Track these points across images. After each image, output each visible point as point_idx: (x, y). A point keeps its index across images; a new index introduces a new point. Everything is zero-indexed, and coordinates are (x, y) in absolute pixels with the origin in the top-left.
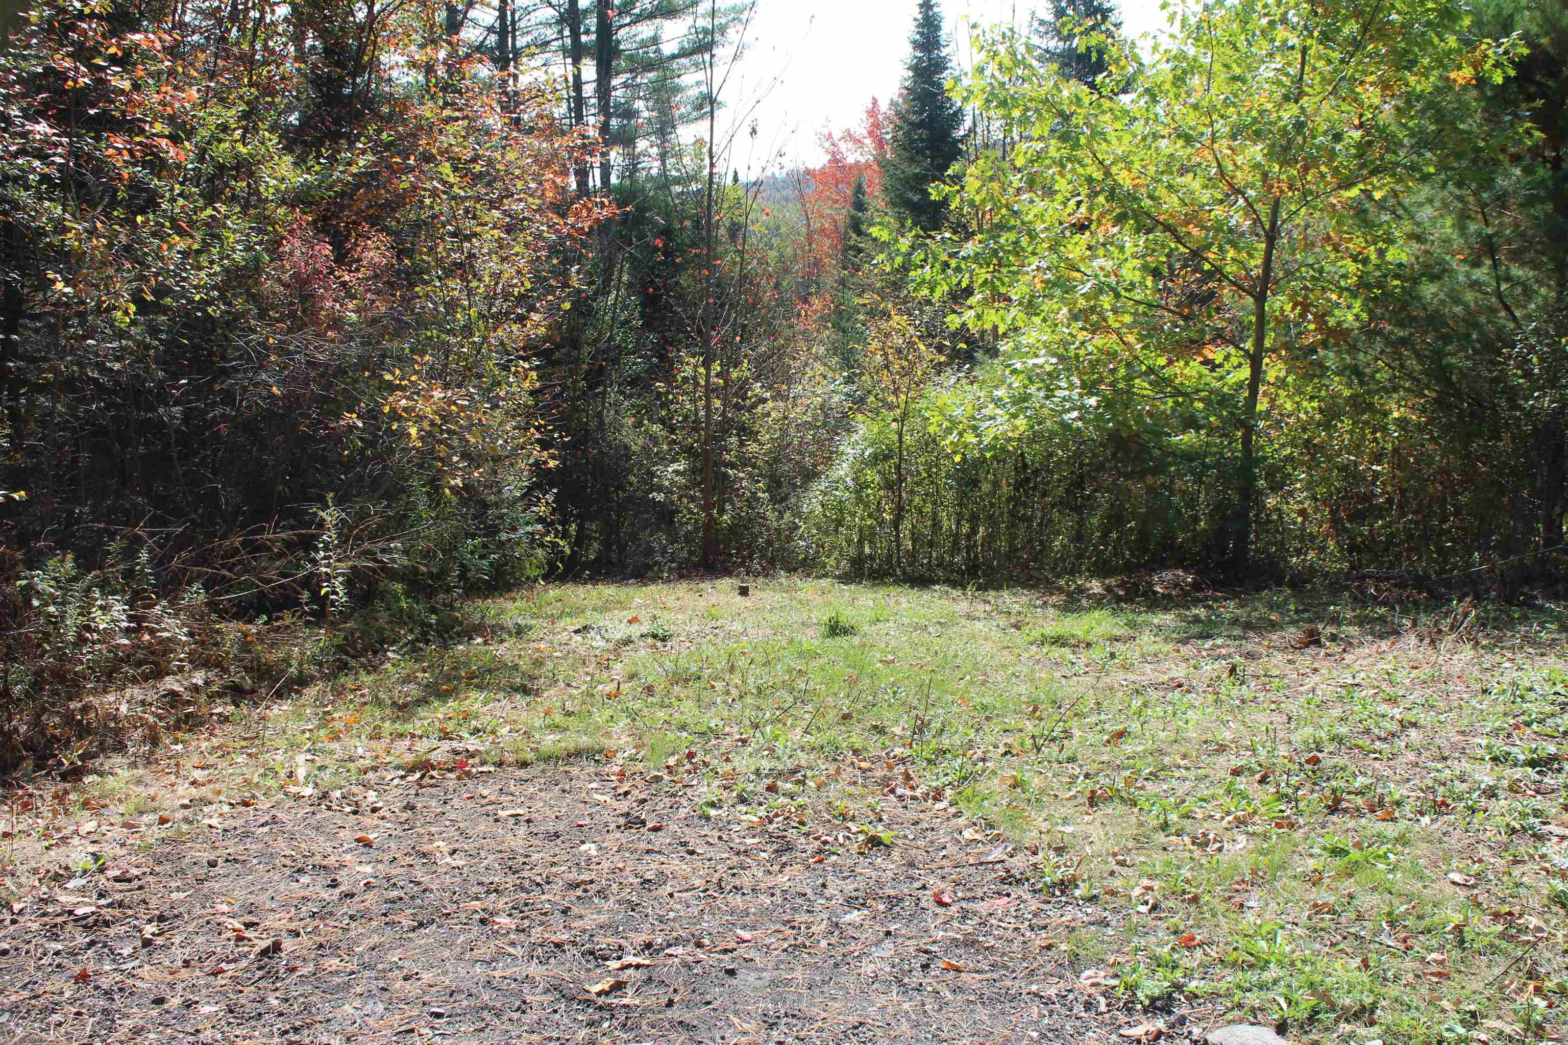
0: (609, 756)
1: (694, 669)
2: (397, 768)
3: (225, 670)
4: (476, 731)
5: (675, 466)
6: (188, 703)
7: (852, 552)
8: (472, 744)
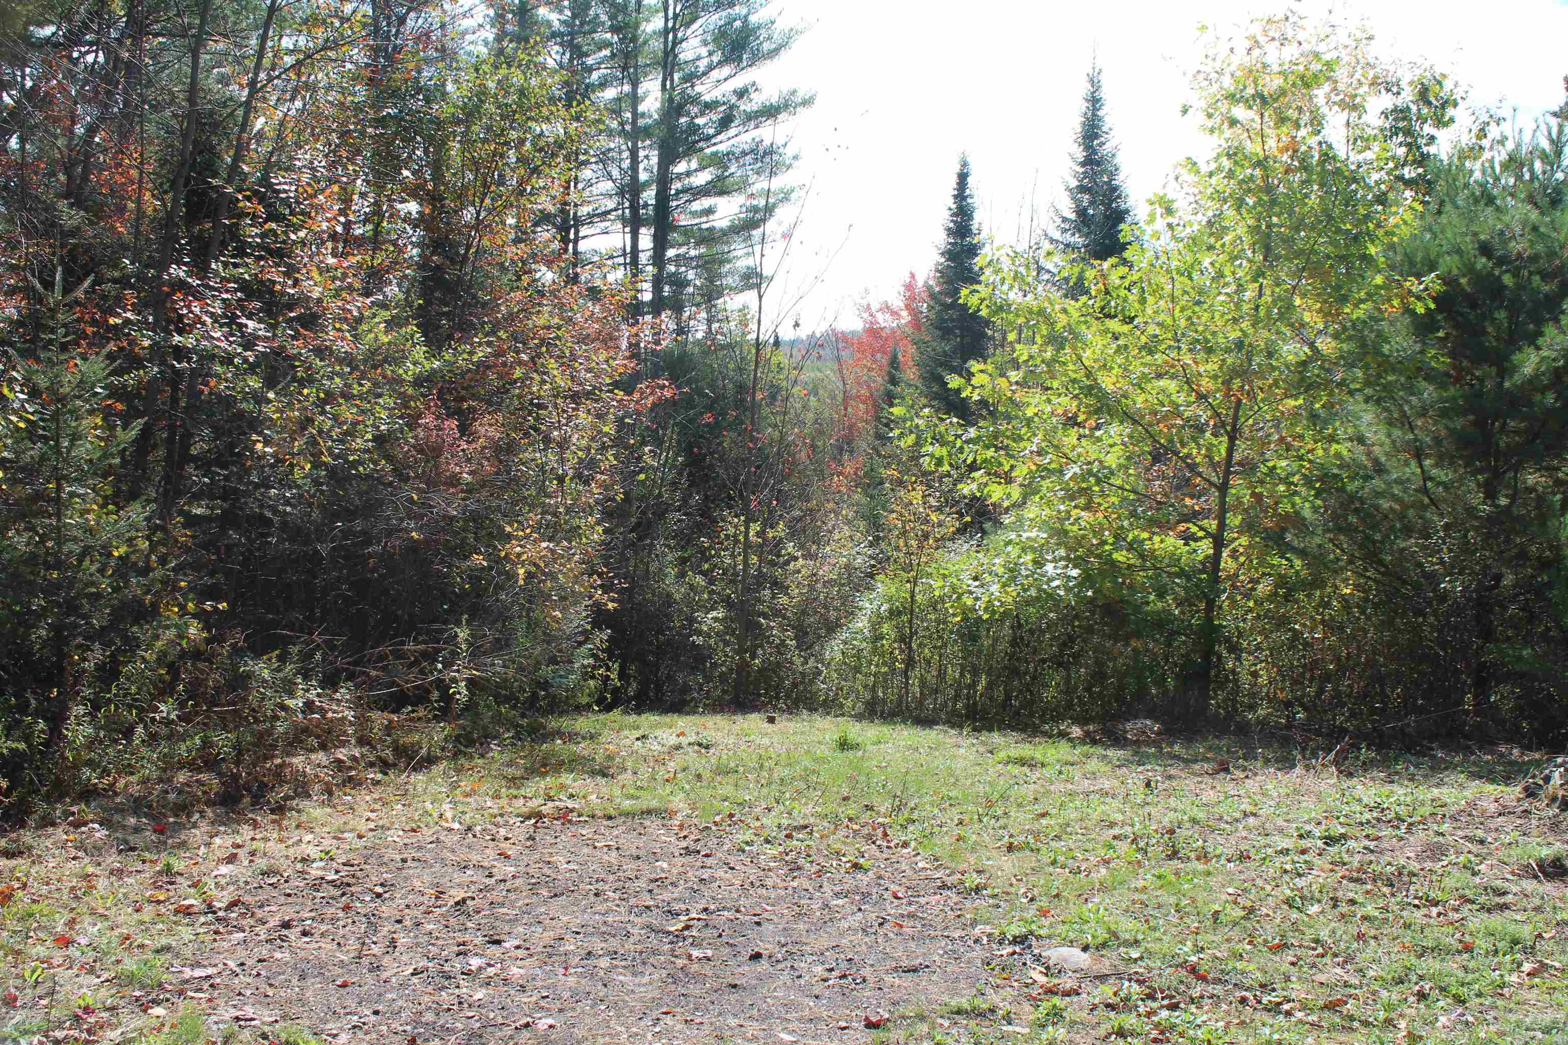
0: (672, 814)
1: (732, 765)
2: (518, 816)
3: (374, 748)
4: (572, 796)
5: (714, 614)
6: (350, 768)
7: (868, 696)
8: (570, 804)
